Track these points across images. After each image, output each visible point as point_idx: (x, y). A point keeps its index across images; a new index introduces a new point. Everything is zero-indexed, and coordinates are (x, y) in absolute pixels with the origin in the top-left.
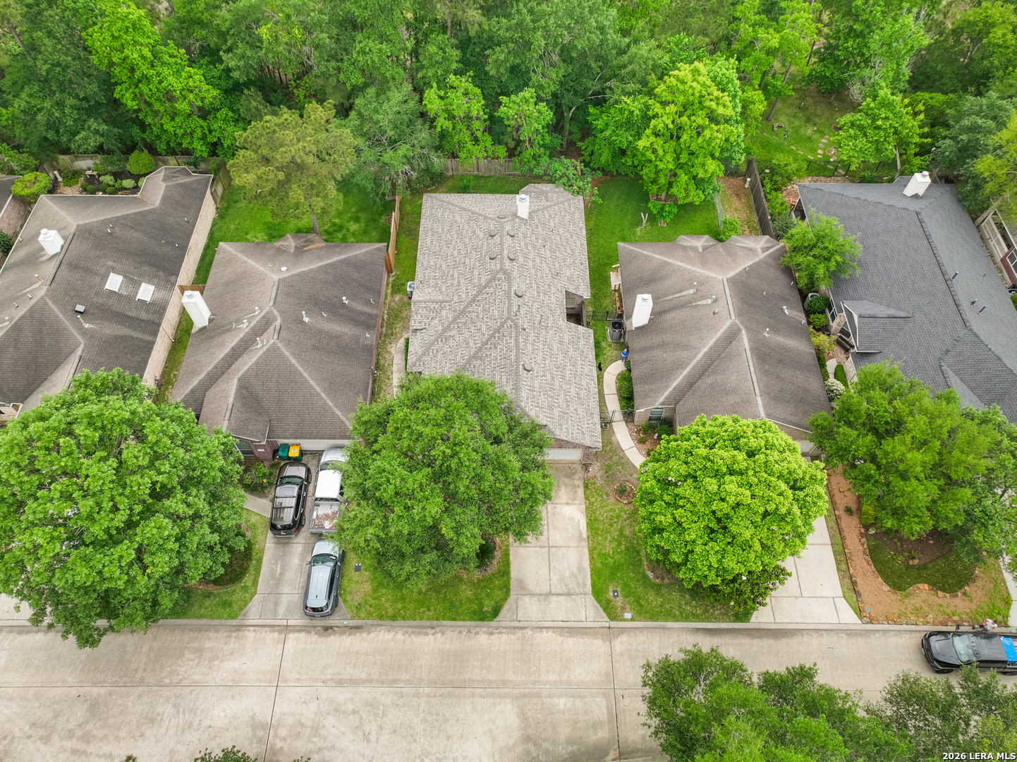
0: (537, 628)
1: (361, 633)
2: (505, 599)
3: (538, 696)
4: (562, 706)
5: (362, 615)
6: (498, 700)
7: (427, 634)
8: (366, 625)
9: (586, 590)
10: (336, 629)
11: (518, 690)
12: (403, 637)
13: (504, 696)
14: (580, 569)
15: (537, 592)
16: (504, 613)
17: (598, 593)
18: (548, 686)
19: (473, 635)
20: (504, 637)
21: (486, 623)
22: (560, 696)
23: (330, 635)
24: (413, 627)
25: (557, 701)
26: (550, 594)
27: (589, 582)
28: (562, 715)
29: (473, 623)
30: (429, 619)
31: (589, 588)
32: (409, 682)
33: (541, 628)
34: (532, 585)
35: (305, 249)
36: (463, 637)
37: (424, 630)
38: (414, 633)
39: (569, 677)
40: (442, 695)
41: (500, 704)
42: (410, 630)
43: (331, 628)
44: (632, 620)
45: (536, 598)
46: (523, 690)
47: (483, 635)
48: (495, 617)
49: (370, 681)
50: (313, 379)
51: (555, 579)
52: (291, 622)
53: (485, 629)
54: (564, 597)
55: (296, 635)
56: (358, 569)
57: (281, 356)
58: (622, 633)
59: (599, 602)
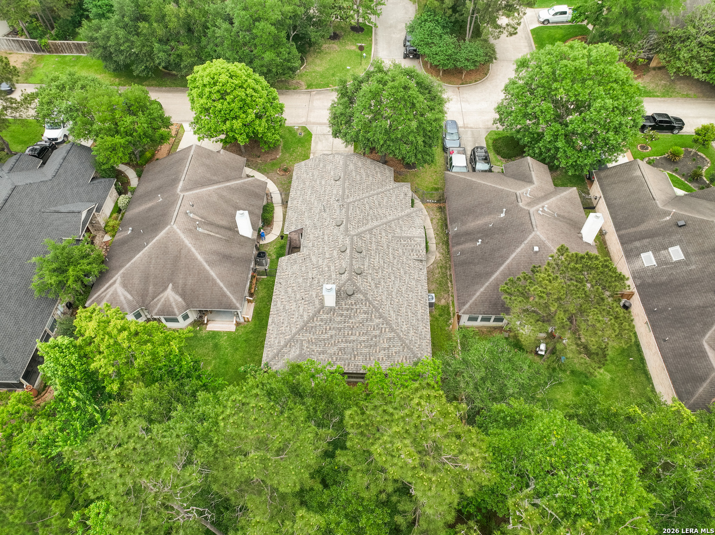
17: (309, 134)
27: (313, 138)
58: (301, 123)
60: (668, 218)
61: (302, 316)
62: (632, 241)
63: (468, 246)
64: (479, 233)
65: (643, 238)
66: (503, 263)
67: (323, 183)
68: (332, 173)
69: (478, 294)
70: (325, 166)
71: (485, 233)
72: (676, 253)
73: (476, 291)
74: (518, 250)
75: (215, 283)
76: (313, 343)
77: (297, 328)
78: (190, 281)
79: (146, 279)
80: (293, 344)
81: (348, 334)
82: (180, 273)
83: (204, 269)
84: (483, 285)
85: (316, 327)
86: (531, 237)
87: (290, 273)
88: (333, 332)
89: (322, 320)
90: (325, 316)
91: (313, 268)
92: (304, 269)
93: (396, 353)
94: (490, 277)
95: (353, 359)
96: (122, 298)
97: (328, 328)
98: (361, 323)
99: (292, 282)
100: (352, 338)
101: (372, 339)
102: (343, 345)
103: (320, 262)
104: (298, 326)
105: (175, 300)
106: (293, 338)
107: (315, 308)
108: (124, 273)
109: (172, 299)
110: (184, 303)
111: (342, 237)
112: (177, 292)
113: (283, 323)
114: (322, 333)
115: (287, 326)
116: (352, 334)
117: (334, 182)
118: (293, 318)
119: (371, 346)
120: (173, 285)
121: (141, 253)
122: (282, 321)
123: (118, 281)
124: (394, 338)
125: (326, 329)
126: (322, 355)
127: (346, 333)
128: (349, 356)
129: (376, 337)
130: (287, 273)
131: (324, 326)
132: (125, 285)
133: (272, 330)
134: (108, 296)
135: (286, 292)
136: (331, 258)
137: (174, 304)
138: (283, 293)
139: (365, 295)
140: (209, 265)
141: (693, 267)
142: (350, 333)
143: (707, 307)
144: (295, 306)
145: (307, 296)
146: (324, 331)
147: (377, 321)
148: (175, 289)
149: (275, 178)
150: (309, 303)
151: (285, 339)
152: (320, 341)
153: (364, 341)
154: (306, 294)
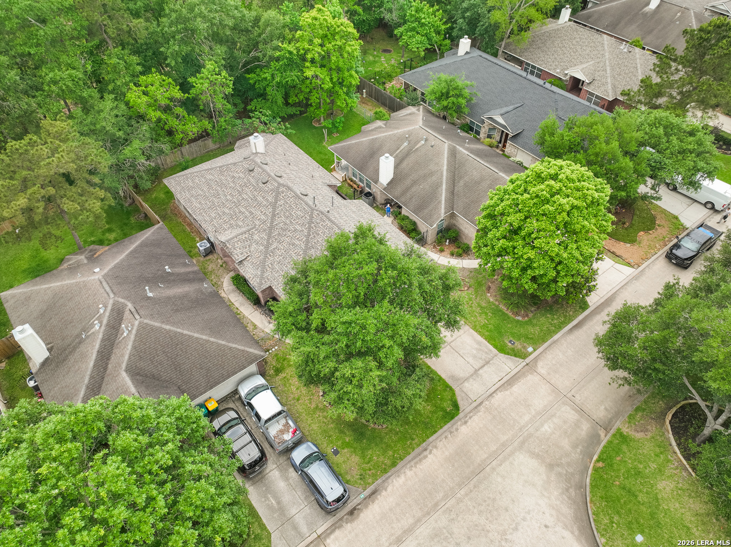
0: (489, 397)
1: (380, 494)
2: (454, 394)
3: (530, 435)
4: (549, 430)
5: (370, 481)
6: (511, 459)
7: (426, 457)
8: (379, 485)
9: (494, 353)
10: (359, 507)
11: (516, 442)
12: (412, 472)
13: (512, 453)
14: (479, 343)
15: (468, 375)
16: (461, 403)
17: (502, 349)
18: (530, 425)
19: (455, 433)
20: (475, 418)
21: (456, 418)
22: (542, 425)
23: (358, 515)
24: (412, 459)
25: (543, 429)
26: (476, 371)
27: (491, 347)
28: (554, 435)
29: (449, 425)
30: (418, 445)
31: (495, 351)
32: (446, 497)
33: (491, 395)
34: (462, 374)
35: (95, 256)
36: (451, 439)
37: (422, 456)
38: (416, 463)
39: (535, 410)
40: (475, 487)
41: (515, 460)
42: (412, 463)
43: (355, 509)
44: (535, 350)
45: (471, 380)
46: (519, 440)
47: (462, 428)
48: (458, 410)
49: (419, 520)
50: (194, 332)
51: (471, 360)
52: (320, 531)
53: (459, 423)
54: (486, 367)
55: (332, 537)
56: (336, 453)
57: (153, 329)
58: (537, 362)
59: (508, 354)
63: (182, 270)
64: (174, 281)
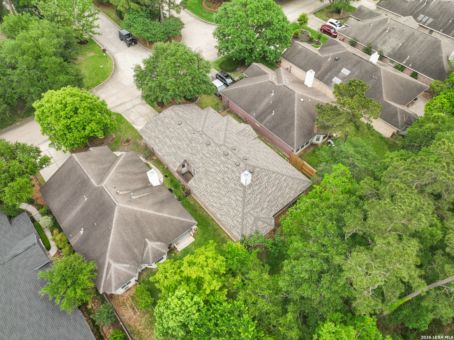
14: (128, 117)
60: (330, 59)
61: (237, 200)
62: (324, 77)
63: (269, 118)
64: (268, 109)
65: (327, 73)
66: (294, 115)
67: (172, 130)
68: (173, 122)
69: (295, 136)
70: (163, 122)
71: (271, 107)
72: (345, 72)
73: (293, 135)
74: (296, 105)
75: (172, 220)
76: (254, 208)
77: (241, 207)
78: (156, 229)
79: (127, 247)
80: (246, 216)
81: (266, 192)
82: (146, 229)
83: (159, 216)
84: (294, 130)
85: (249, 199)
86: (296, 96)
87: (204, 186)
88: (259, 196)
89: (250, 194)
90: (250, 191)
91: (217, 174)
92: (211, 178)
93: (292, 184)
94: (294, 125)
95: (277, 202)
96: (124, 270)
97: (255, 195)
98: (268, 182)
99: (211, 189)
100: (269, 192)
101: (278, 186)
102: (268, 199)
103: (218, 168)
104: (241, 206)
105: (158, 246)
106: (243, 213)
107: (241, 190)
108: (110, 255)
109: (155, 247)
110: (163, 244)
111: (218, 149)
112: (154, 241)
113: (229, 211)
114: (255, 200)
115: (233, 211)
116: (268, 190)
117: (179, 126)
118: (233, 204)
119: (280, 189)
120: (148, 239)
121: (112, 236)
122: (227, 211)
123: (111, 262)
124: (286, 178)
125: (255, 197)
126: (263, 211)
127: (265, 191)
128: (275, 202)
129: (278, 184)
130: (201, 187)
131: (253, 196)
132: (118, 261)
133: (226, 219)
134: (113, 276)
135: (213, 196)
136: (222, 162)
137: (159, 248)
138: (211, 198)
139: (258, 167)
140: (159, 212)
141: (356, 73)
142: (267, 190)
143: (374, 86)
144: (227, 199)
145: (229, 189)
146: (255, 199)
147: (274, 176)
148: (151, 239)
149: (126, 149)
150: (234, 191)
151: (240, 217)
152: (257, 205)
153: (275, 190)
154: (227, 189)
